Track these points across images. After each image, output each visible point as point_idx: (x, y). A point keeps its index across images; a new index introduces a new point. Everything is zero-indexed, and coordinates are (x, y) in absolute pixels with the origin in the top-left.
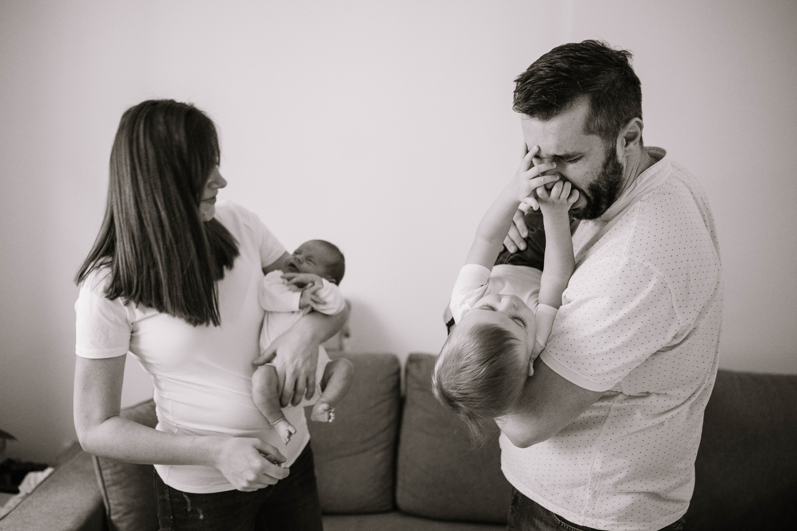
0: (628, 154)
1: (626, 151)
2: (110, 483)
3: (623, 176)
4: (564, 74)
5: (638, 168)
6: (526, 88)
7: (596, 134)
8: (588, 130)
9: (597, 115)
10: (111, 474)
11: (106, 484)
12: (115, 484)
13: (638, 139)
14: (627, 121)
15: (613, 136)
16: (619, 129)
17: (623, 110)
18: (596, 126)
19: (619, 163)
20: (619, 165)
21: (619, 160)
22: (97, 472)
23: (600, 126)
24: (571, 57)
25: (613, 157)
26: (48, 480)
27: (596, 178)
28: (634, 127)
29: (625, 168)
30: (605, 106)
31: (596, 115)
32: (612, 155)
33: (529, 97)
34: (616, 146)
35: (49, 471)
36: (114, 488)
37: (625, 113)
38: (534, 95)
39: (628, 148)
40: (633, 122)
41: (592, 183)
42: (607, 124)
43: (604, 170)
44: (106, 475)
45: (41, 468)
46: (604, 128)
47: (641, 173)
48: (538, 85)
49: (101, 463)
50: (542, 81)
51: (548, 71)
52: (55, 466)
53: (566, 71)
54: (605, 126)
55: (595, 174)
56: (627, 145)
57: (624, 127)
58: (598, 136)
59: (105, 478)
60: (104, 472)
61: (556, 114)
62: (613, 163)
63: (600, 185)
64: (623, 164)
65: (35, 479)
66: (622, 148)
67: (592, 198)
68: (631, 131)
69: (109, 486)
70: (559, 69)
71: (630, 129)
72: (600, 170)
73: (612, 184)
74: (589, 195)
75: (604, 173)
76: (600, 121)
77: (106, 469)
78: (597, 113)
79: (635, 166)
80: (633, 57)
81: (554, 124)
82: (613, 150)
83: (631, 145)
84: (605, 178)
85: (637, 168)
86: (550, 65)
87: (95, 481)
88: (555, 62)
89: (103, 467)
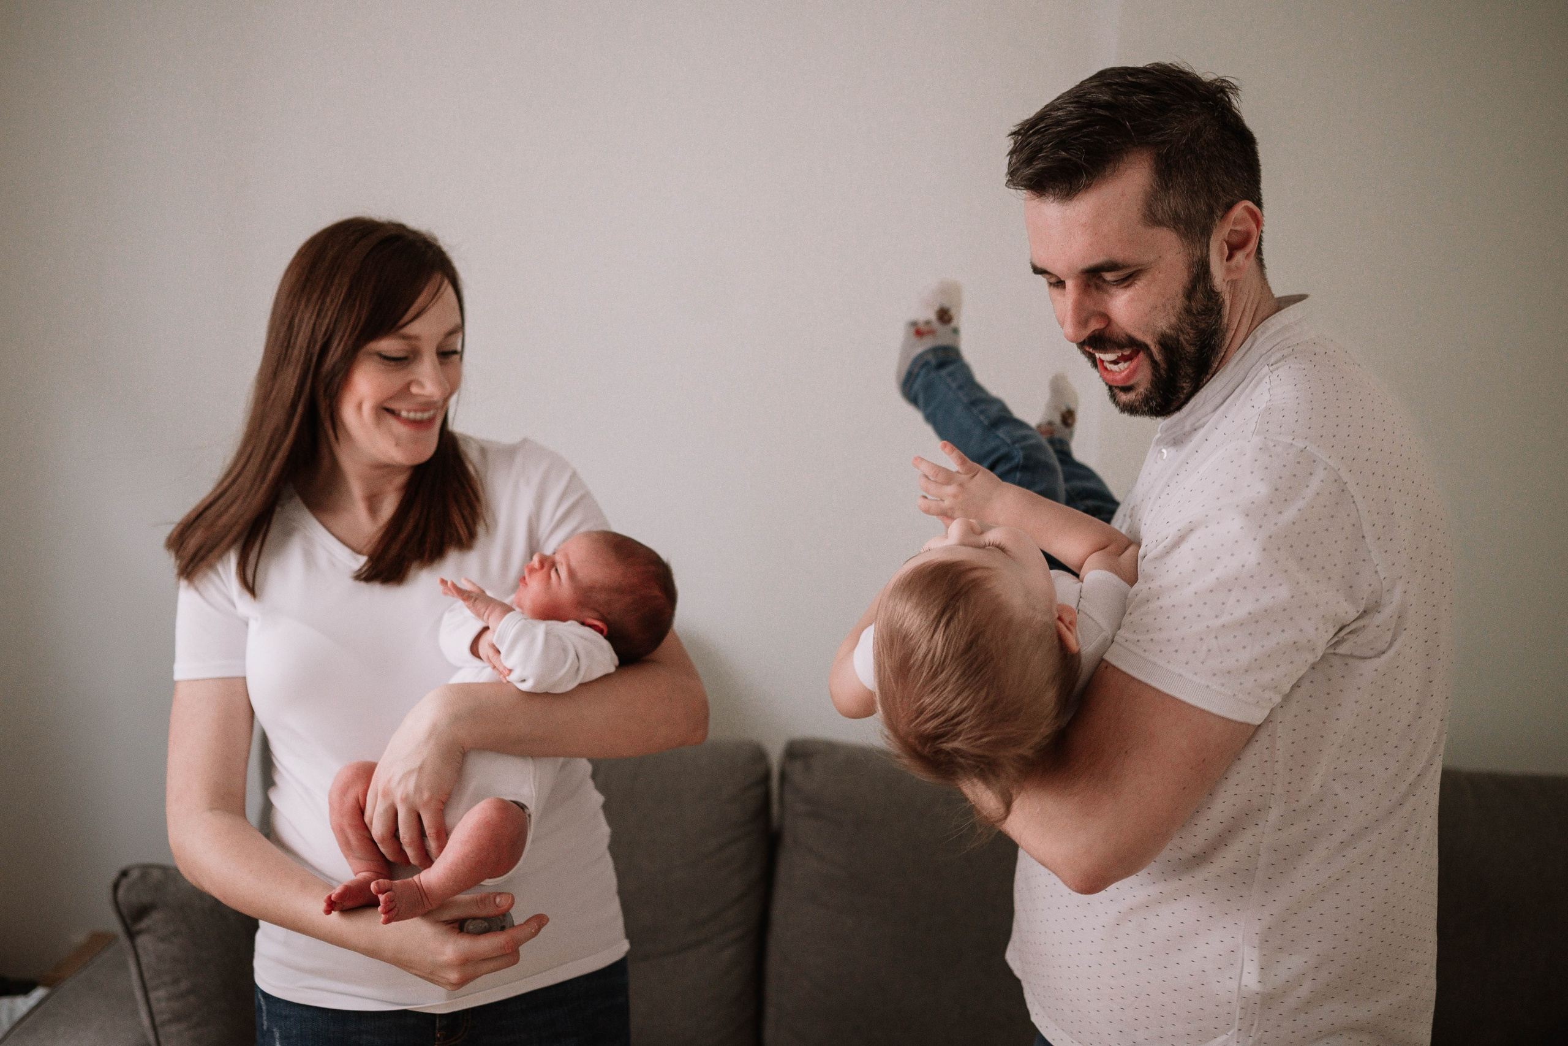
0: (1234, 277)
1: (1229, 270)
2: (165, 1017)
3: (1225, 320)
4: (1101, 112)
5: (1256, 309)
6: (1031, 142)
7: (1168, 227)
8: (1152, 218)
9: (1168, 189)
10: (169, 999)
11: (158, 1019)
12: (177, 1018)
13: (1252, 246)
14: (1229, 207)
15: (1202, 234)
16: (1213, 220)
17: (1218, 183)
18: (1167, 211)
19: (1217, 291)
20: (1217, 294)
21: (1215, 284)
22: (139, 994)
23: (1175, 211)
24: (1117, 84)
25: (1204, 277)
26: (37, 1013)
27: (1173, 320)
28: (1244, 220)
29: (1228, 303)
30: (1181, 173)
31: (1166, 189)
32: (1200, 273)
33: (1035, 156)
34: (1208, 256)
35: (39, 993)
36: (174, 1028)
37: (1224, 190)
38: (1046, 152)
39: (1234, 262)
40: (1240, 210)
41: (1165, 331)
42: (1189, 210)
43: (1187, 303)
44: (158, 1000)
45: (23, 988)
46: (1182, 216)
47: (1263, 320)
48: (1054, 132)
49: (147, 976)
50: (1061, 125)
51: (1072, 109)
52: (51, 983)
53: (1107, 106)
54: (1184, 213)
55: (1171, 311)
56: (1230, 257)
57: (1223, 217)
58: (1172, 231)
59: (156, 1007)
60: (153, 995)
61: (1087, 187)
62: (1203, 290)
63: (1181, 338)
64: (1223, 294)
65: (11, 1011)
66: (1222, 260)
67: (1163, 365)
68: (1238, 228)
69: (163, 1024)
70: (1092, 104)
71: (1235, 223)
72: (1179, 302)
73: (1205, 336)
74: (1158, 357)
75: (1188, 310)
76: (1174, 202)
77: (156, 988)
78: (1167, 185)
79: (1249, 305)
80: (1239, 92)
81: (1084, 207)
82: (1203, 263)
83: (1240, 256)
84: (1192, 322)
85: (1254, 310)
86: (1076, 99)
87: (135, 1013)
88: (1085, 94)
89: (150, 984)
